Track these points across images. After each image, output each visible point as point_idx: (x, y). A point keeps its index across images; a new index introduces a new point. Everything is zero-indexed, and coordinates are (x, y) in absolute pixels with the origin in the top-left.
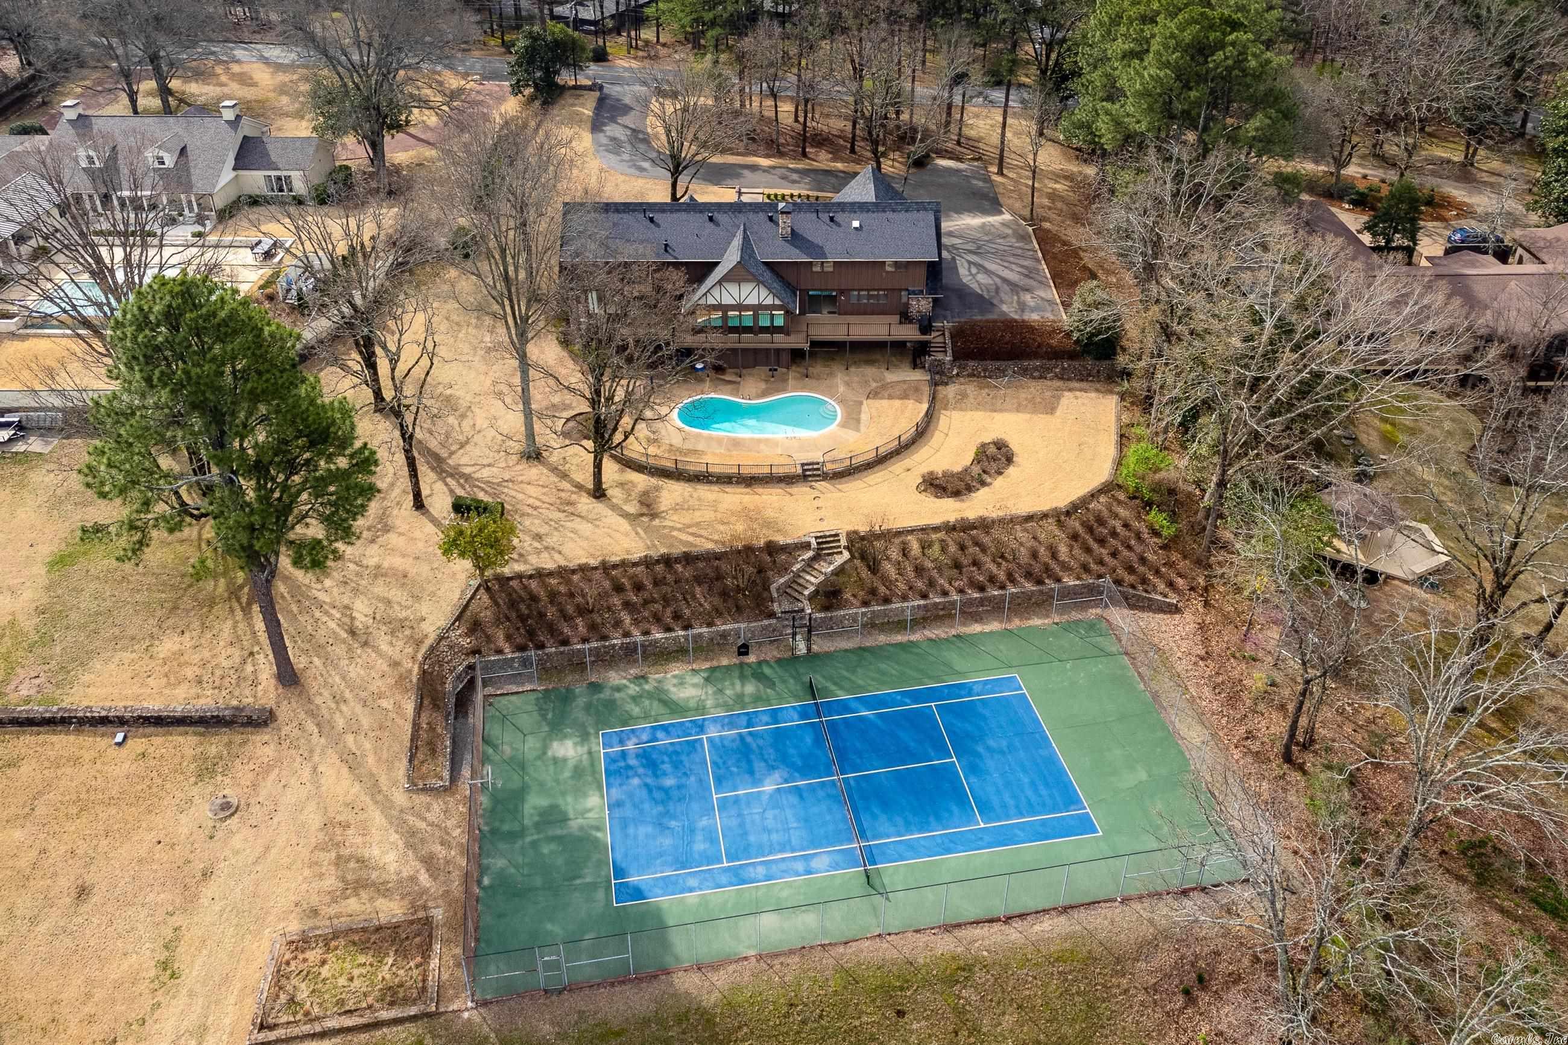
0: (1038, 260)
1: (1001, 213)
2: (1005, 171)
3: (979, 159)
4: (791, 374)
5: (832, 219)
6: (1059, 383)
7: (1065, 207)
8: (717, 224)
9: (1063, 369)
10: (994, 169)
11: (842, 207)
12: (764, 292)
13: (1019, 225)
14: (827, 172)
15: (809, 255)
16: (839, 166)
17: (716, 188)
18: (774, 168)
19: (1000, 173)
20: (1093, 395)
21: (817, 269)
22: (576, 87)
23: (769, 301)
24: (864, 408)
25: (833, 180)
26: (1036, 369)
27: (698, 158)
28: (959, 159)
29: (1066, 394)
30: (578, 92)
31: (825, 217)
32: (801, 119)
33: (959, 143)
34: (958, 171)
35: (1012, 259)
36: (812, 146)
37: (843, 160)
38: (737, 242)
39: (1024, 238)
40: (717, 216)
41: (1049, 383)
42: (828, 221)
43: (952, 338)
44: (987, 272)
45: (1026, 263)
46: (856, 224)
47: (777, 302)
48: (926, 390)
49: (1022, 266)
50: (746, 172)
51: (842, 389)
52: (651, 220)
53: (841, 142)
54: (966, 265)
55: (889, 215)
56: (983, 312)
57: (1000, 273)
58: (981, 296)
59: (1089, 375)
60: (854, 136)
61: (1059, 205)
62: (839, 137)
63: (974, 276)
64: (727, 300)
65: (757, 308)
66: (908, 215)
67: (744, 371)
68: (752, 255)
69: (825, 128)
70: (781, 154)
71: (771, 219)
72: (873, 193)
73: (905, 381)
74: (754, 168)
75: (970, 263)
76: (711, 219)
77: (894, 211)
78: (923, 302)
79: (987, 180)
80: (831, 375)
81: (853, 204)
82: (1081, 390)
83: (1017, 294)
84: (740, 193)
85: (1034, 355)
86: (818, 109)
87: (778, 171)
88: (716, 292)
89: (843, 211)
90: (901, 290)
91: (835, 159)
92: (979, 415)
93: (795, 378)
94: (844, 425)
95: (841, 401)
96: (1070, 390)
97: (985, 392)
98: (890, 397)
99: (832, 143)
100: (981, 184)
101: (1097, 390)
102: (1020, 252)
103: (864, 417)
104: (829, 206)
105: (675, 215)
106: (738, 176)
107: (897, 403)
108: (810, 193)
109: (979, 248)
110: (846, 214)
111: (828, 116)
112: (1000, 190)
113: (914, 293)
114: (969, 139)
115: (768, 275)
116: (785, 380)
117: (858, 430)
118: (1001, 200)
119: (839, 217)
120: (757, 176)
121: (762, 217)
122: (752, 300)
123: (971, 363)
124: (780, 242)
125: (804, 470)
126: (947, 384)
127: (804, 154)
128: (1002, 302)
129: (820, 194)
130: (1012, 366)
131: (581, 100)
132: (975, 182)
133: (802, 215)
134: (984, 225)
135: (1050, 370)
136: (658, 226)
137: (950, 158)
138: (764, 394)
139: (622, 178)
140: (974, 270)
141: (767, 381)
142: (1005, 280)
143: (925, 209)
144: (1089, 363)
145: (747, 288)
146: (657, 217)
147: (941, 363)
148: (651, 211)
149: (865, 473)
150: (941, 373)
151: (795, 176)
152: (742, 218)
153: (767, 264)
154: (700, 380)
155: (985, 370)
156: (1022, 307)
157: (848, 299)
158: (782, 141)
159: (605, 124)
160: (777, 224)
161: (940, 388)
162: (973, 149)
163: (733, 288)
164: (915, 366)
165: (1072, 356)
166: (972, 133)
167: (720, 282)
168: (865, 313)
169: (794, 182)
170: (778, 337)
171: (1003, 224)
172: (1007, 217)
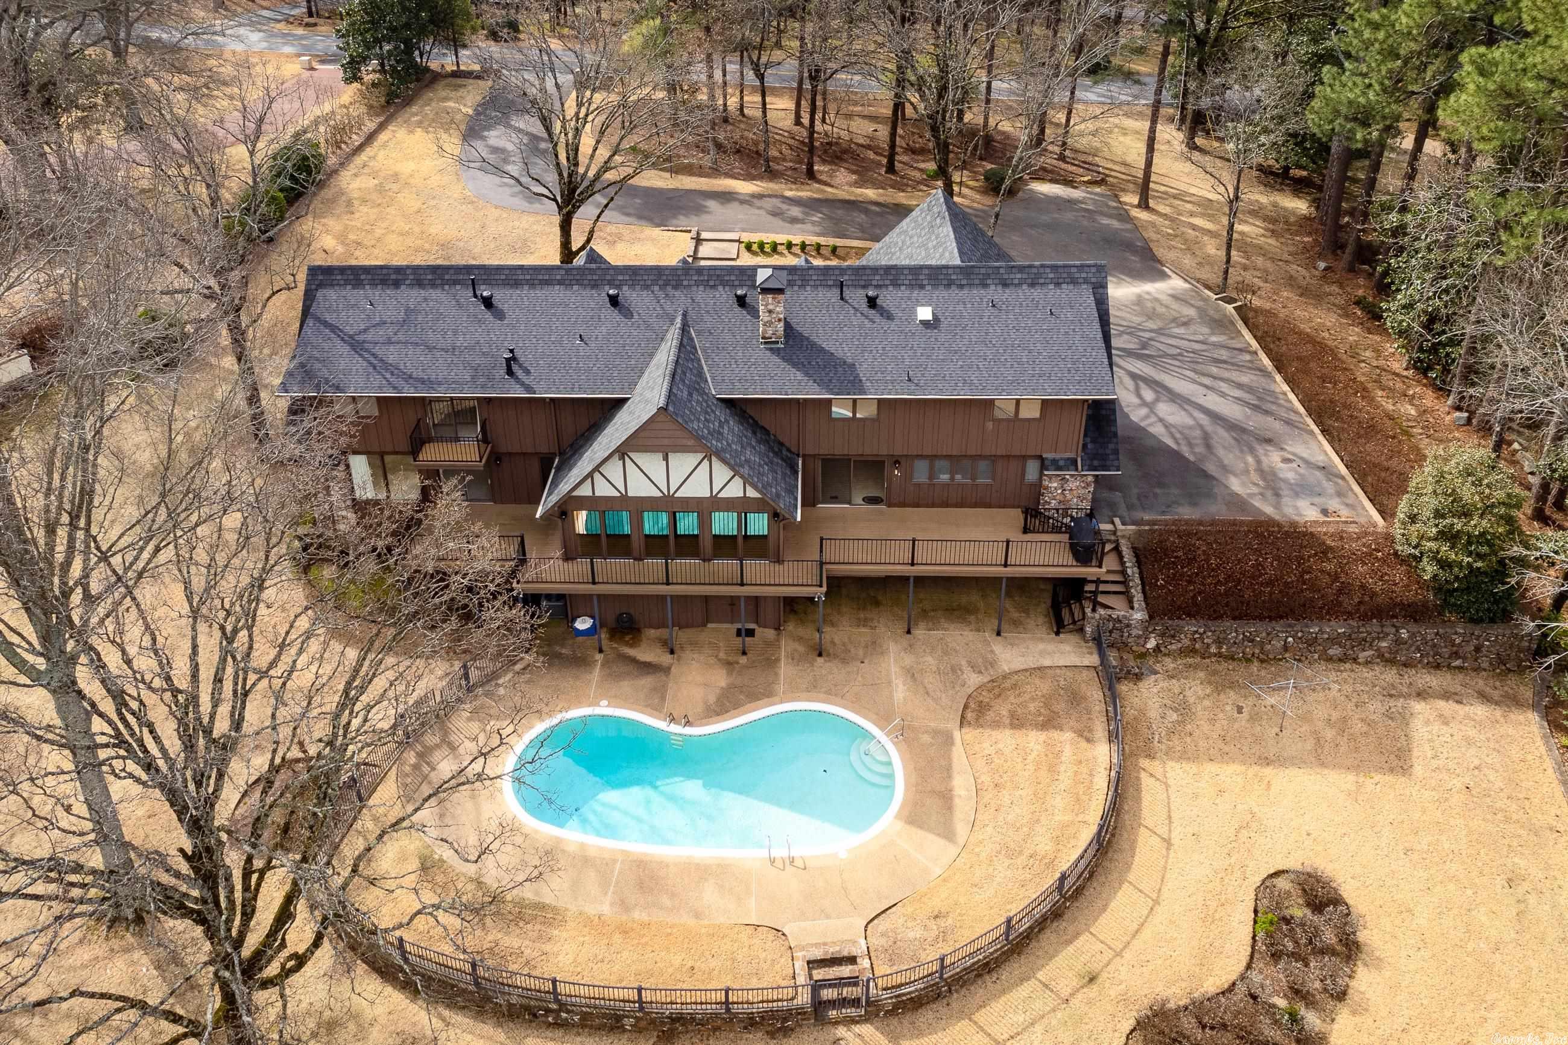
0: (1263, 371)
1: (1164, 276)
2: (1152, 203)
3: (1102, 182)
4: (787, 646)
5: (872, 302)
6: (1390, 675)
7: (1269, 265)
8: (627, 313)
9: (1398, 641)
10: (1131, 199)
11: (893, 275)
12: (722, 473)
13: (1206, 300)
14: (851, 205)
15: (826, 386)
16: (870, 193)
17: (656, 232)
18: (760, 196)
19: (1144, 205)
20: (1480, 711)
21: (841, 411)
22: (457, 74)
23: (735, 490)
24: (958, 752)
25: (861, 218)
26: (1334, 640)
27: (610, 176)
28: (1068, 182)
29: (1418, 707)
30: (459, 81)
31: (857, 297)
32: (806, 121)
33: (1062, 158)
34: (1071, 202)
35: (1214, 370)
36: (824, 162)
37: (877, 185)
38: (665, 355)
39: (1221, 324)
40: (629, 295)
41: (1366, 673)
42: (864, 305)
43: (1139, 563)
44: (1174, 397)
45: (1245, 379)
46: (925, 313)
47: (752, 493)
48: (1095, 695)
49: (1240, 386)
50: (712, 204)
51: (900, 691)
52: (488, 302)
53: (871, 155)
54: (1129, 382)
55: (995, 292)
56: (1193, 497)
57: (1201, 401)
58: (1177, 455)
59: (1456, 655)
60: (893, 145)
61: (1260, 261)
62: (868, 147)
63: (1150, 406)
64: (640, 488)
65: (706, 507)
66: (1036, 293)
67: (682, 636)
68: (698, 385)
69: (844, 134)
70: (772, 174)
71: (741, 301)
72: (953, 246)
73: (1040, 670)
74: (726, 197)
75: (1134, 376)
76: (614, 301)
77: (1005, 285)
78: (1073, 484)
79: (1124, 216)
80: (874, 647)
81: (916, 271)
82: (1446, 696)
83: (1252, 450)
84: (698, 241)
85: (1332, 610)
86: (832, 108)
87: (769, 203)
88: (614, 470)
89: (896, 284)
90: (1024, 458)
91: (861, 183)
92: (1231, 773)
93: (792, 657)
94: (913, 817)
95: (905, 734)
96: (1422, 695)
97: (1231, 697)
98: (1017, 722)
99: (856, 157)
100: (1115, 224)
101: (1484, 697)
102: (1224, 354)
103: (961, 785)
104: (864, 276)
105: (540, 293)
106: (699, 210)
107: (1034, 740)
108: (822, 240)
109: (1144, 346)
110: (903, 292)
111: (849, 116)
112: (1150, 234)
113: (1056, 465)
114: (1076, 151)
115: (732, 429)
116: (771, 663)
117: (948, 834)
118: (1159, 252)
119: (888, 298)
120: (733, 211)
121: (724, 296)
122: (697, 488)
123: (1191, 627)
124: (761, 353)
125: (817, 987)
126: (1138, 677)
127: (811, 174)
128: (1225, 469)
129: (839, 242)
130: (1281, 635)
131: (462, 92)
132: (1105, 221)
133: (808, 293)
134: (1139, 301)
135: (1364, 644)
136: (500, 315)
137: (1052, 181)
138: (723, 706)
139: (496, 213)
140: (1148, 395)
141: (729, 664)
142: (1216, 417)
143: (1074, 282)
144: (1459, 631)
145: (683, 463)
146: (501, 296)
147: (1121, 625)
148: (488, 283)
149: (979, 992)
150: (1122, 646)
151: (796, 211)
152: (680, 300)
153: (730, 403)
154: (580, 662)
155: (1219, 642)
156: (1271, 483)
157: (908, 476)
158: (773, 153)
159: (488, 128)
160: (754, 313)
161: (1123, 688)
162: (1088, 166)
163: (653, 463)
164: (1059, 627)
165: (1415, 613)
166: (1082, 143)
167: (622, 452)
168: (945, 504)
169: (794, 220)
170: (756, 568)
171: (1174, 297)
172: (1176, 283)
